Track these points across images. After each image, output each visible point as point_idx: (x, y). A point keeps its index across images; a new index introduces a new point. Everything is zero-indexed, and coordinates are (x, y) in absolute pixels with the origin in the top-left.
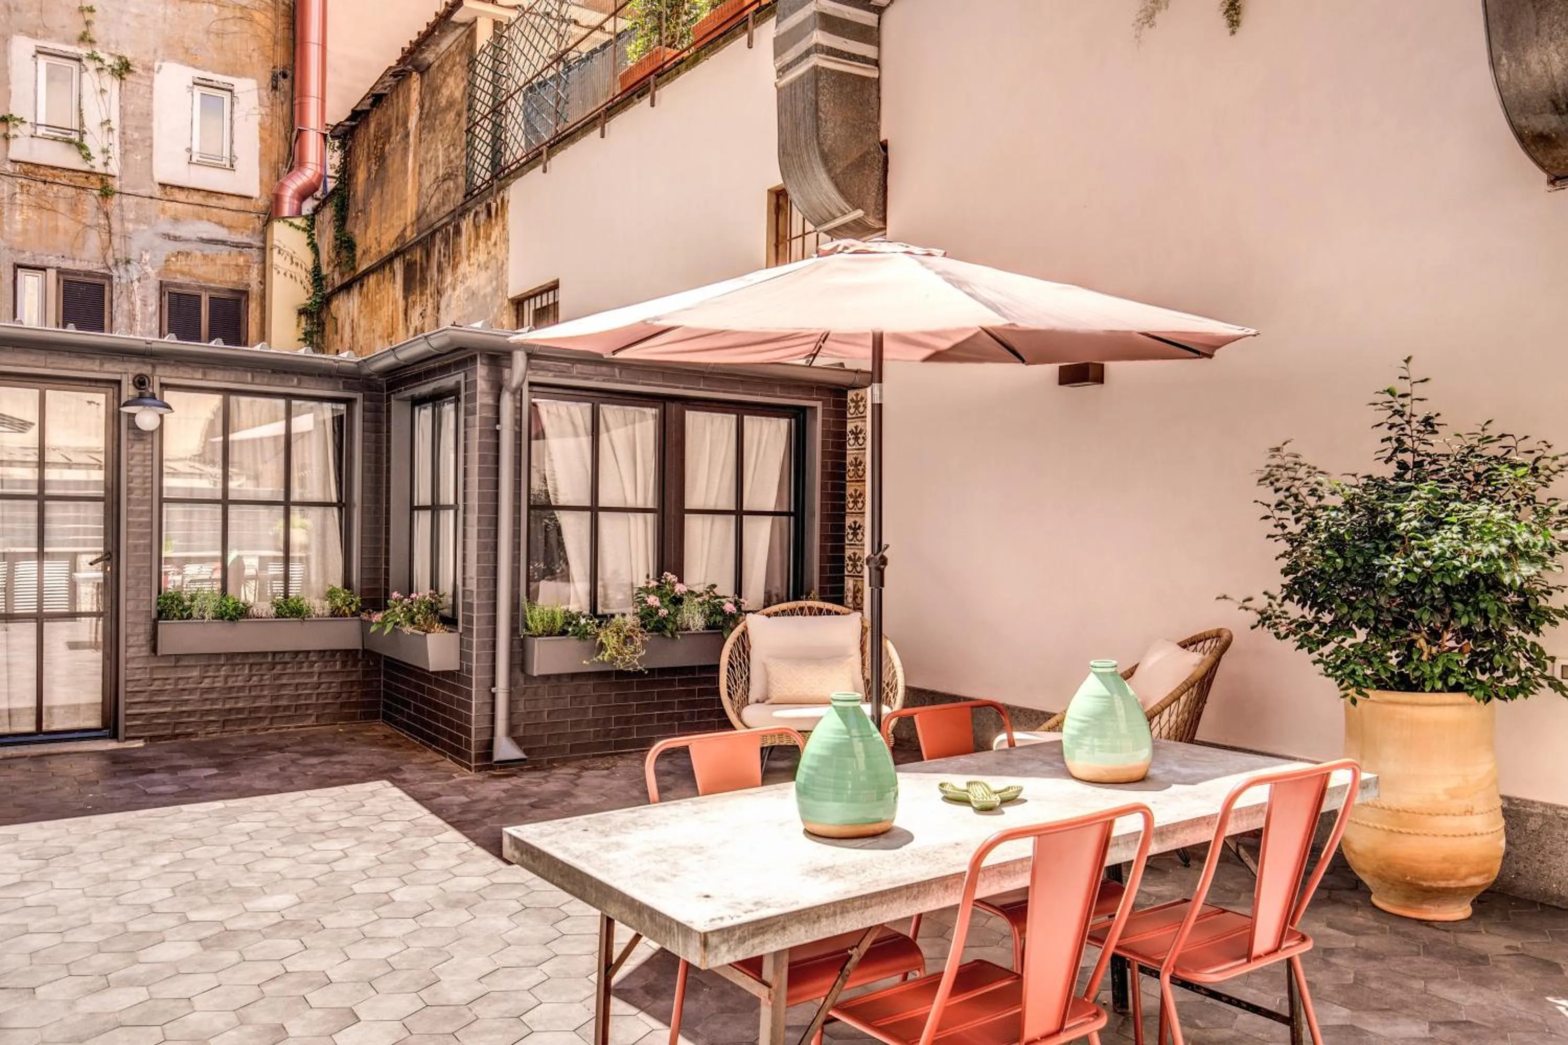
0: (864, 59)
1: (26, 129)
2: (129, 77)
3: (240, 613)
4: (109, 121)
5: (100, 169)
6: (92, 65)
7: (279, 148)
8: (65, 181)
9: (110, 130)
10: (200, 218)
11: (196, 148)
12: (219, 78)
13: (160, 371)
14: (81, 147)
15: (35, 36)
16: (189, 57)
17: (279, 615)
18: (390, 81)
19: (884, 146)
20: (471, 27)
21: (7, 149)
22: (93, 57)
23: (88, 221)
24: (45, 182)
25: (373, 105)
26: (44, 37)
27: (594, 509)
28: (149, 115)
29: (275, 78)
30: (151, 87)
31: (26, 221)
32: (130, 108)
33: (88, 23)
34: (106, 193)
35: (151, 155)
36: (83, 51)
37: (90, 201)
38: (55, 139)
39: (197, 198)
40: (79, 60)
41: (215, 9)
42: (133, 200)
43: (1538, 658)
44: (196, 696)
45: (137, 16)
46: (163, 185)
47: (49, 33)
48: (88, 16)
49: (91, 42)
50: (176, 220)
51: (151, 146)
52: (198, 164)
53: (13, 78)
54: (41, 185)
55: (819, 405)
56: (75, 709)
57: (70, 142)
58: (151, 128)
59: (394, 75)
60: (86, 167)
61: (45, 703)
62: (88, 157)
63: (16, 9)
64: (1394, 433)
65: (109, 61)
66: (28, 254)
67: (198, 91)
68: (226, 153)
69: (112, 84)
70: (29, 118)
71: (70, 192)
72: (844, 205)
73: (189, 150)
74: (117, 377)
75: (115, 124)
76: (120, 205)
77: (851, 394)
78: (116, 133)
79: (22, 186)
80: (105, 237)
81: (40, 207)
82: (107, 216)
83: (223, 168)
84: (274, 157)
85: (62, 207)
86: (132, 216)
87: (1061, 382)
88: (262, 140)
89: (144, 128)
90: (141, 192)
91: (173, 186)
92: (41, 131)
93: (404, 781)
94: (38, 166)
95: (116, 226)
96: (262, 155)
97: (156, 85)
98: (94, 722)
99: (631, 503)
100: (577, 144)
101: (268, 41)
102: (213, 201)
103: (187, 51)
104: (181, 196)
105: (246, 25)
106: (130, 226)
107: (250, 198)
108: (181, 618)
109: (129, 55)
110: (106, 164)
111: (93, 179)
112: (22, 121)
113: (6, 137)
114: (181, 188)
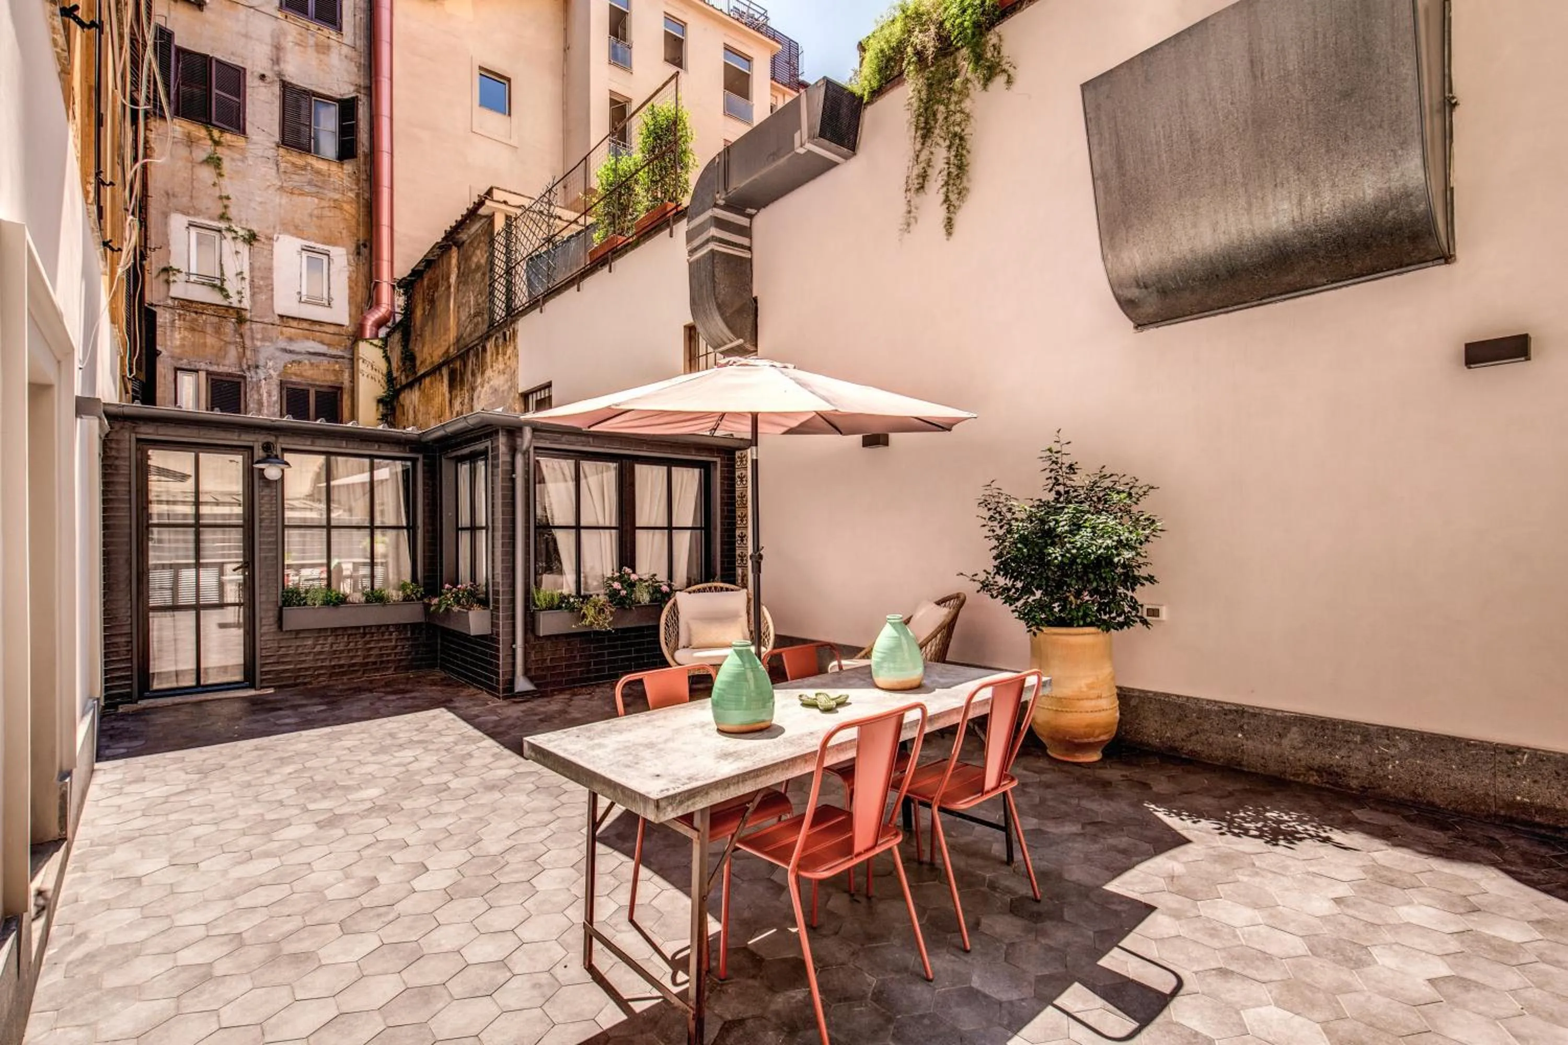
0: (742, 246)
1: (181, 277)
2: (255, 244)
3: (342, 600)
4: (241, 273)
5: (235, 304)
6: (229, 235)
7: (362, 293)
8: (210, 312)
9: (243, 279)
10: (308, 338)
11: (304, 292)
12: (320, 246)
13: (281, 440)
14: (222, 289)
15: (187, 214)
16: (298, 232)
17: (367, 601)
18: (437, 252)
19: (755, 300)
20: (491, 218)
21: (169, 290)
22: (229, 229)
23: (227, 339)
24: (196, 313)
25: (426, 267)
26: (194, 215)
27: (578, 528)
28: (270, 269)
29: (358, 247)
30: (272, 250)
31: (183, 339)
32: (257, 265)
33: (226, 207)
34: (241, 320)
35: (272, 296)
36: (223, 225)
37: (229, 326)
38: (203, 284)
39: (305, 325)
40: (220, 231)
41: (316, 200)
42: (259, 325)
43: (1135, 605)
44: (311, 657)
45: (261, 203)
46: (281, 316)
47: (198, 213)
48: (226, 202)
49: (229, 219)
50: (290, 339)
51: (272, 290)
52: (305, 302)
53: (171, 242)
54: (193, 315)
55: (718, 460)
56: (225, 669)
57: (214, 286)
58: (272, 279)
59: (440, 248)
60: (225, 303)
61: (203, 666)
62: (227, 296)
63: (174, 195)
64: (1053, 474)
65: (241, 232)
66: (185, 361)
67: (305, 254)
68: (325, 296)
69: (244, 249)
70: (184, 269)
71: (216, 320)
72: (731, 336)
73: (300, 293)
74: (251, 444)
75: (246, 274)
76: (251, 329)
77: (738, 454)
78: (247, 281)
79: (180, 315)
80: (241, 350)
81: (193, 330)
82: (242, 336)
83: (323, 305)
84: (359, 299)
85: (209, 330)
86: (259, 336)
87: (865, 445)
88: (350, 288)
89: (267, 278)
90: (266, 320)
91: (288, 317)
92: (193, 278)
93: (455, 708)
94: (191, 302)
95: (248, 343)
96: (350, 298)
97: (275, 250)
98: (238, 677)
99: (601, 524)
100: (562, 295)
101: (353, 223)
102: (317, 328)
103: (296, 227)
104: (294, 324)
105: (338, 212)
106: (258, 343)
107: (342, 326)
108: (299, 605)
109: (255, 229)
110: (240, 302)
111: (231, 311)
112: (179, 271)
113: (168, 282)
114: (294, 318)
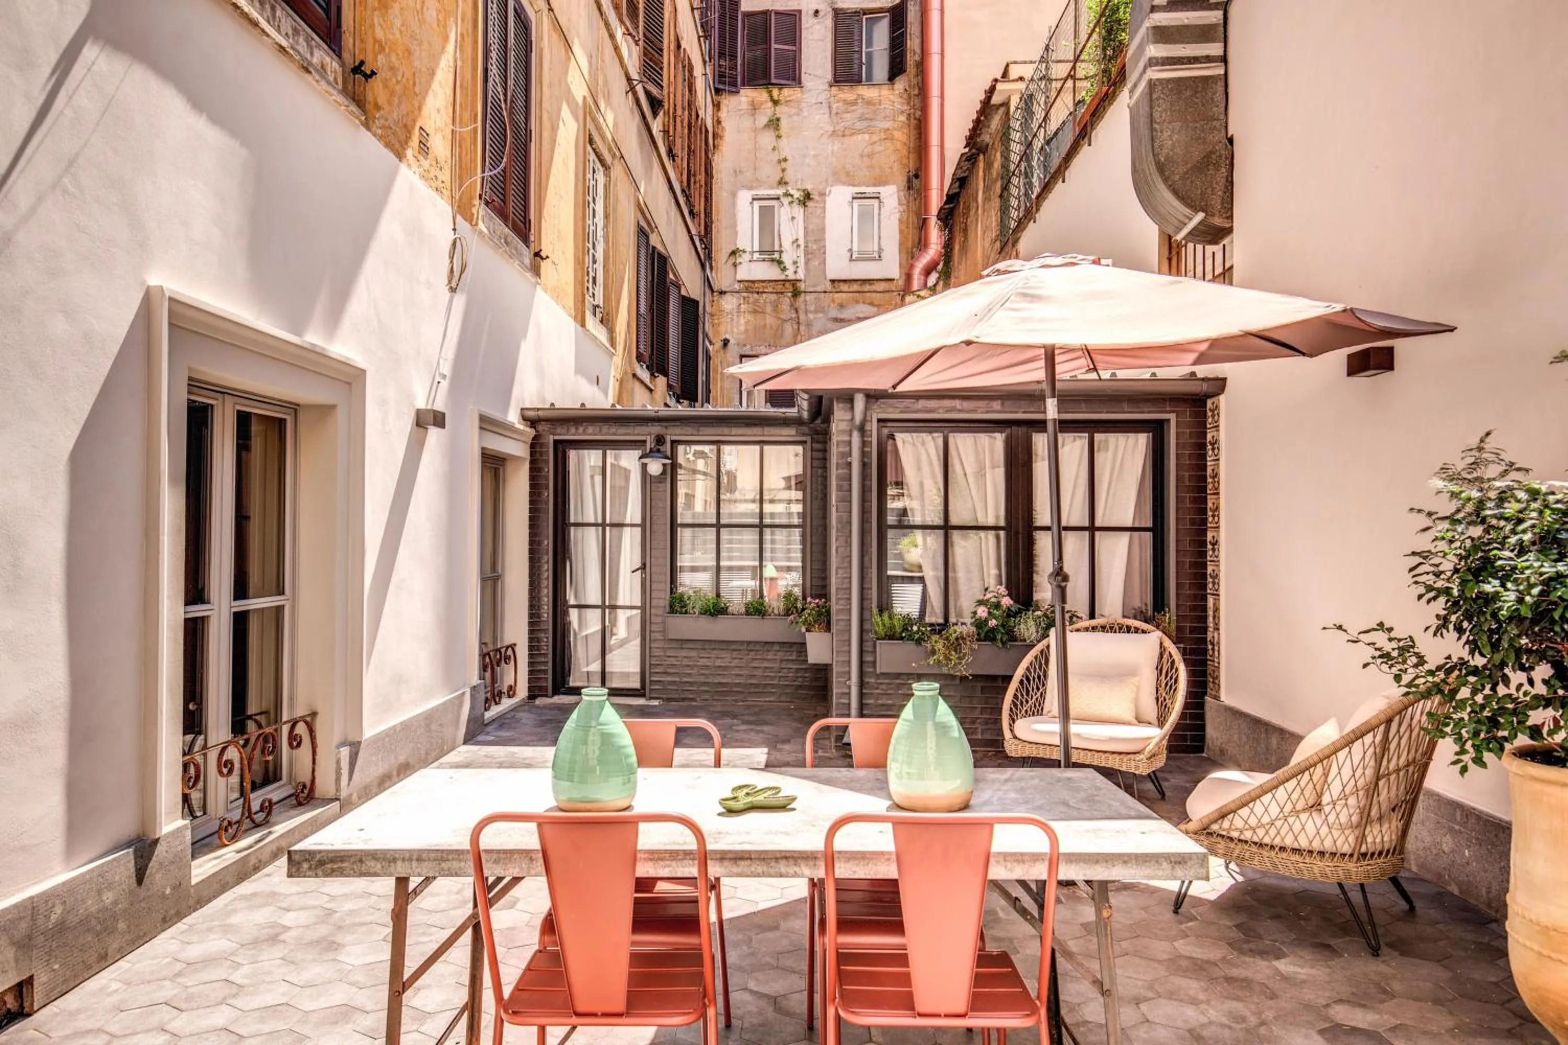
0: (1208, 59)
1: (746, 257)
2: (809, 204)
3: (717, 610)
4: (797, 240)
5: (791, 276)
6: (786, 201)
7: (912, 234)
8: (770, 290)
9: (798, 246)
10: (857, 302)
11: (855, 248)
12: (870, 190)
13: (670, 431)
14: (780, 262)
15: (751, 188)
16: (848, 179)
17: (748, 613)
18: (966, 165)
19: (1231, 141)
20: (1006, 104)
21: (736, 273)
22: (787, 194)
23: (784, 317)
24: (758, 293)
25: (961, 187)
26: (757, 188)
27: (946, 528)
28: (823, 230)
29: (909, 181)
30: (824, 208)
31: (747, 323)
32: (811, 227)
33: (783, 170)
34: (796, 294)
35: (825, 259)
36: (780, 192)
37: (786, 300)
38: (764, 260)
39: (855, 287)
40: (778, 199)
41: (867, 136)
42: (813, 296)
45: (815, 156)
46: (833, 281)
47: (759, 183)
48: (784, 165)
49: (786, 183)
50: (841, 306)
51: (824, 253)
52: (858, 260)
53: (738, 223)
54: (755, 295)
55: (1172, 417)
56: (627, 675)
57: (773, 260)
58: (824, 240)
59: (968, 160)
60: (783, 277)
61: (607, 669)
62: (784, 269)
63: (740, 171)
65: (797, 194)
66: (748, 347)
67: (856, 203)
68: (876, 248)
69: (798, 211)
70: (748, 249)
71: (773, 297)
72: (1187, 211)
73: (850, 250)
74: (643, 438)
75: (801, 242)
76: (805, 301)
77: (1209, 403)
78: (802, 247)
79: (744, 298)
80: (796, 327)
81: (755, 312)
82: (797, 311)
83: (873, 259)
84: (910, 244)
85: (769, 309)
86: (812, 308)
87: (1351, 372)
88: (901, 232)
89: (820, 240)
90: (819, 289)
91: (839, 281)
92: (756, 256)
94: (753, 282)
95: (802, 317)
96: (900, 244)
97: (828, 206)
98: (636, 685)
99: (982, 521)
100: (1053, 192)
101: (905, 152)
102: (867, 288)
103: (848, 174)
104: (844, 287)
105: (889, 144)
106: (811, 316)
107: (891, 280)
108: (681, 613)
109: (809, 187)
110: (795, 272)
111: (787, 284)
112: (744, 252)
113: (735, 265)
114: (845, 281)
